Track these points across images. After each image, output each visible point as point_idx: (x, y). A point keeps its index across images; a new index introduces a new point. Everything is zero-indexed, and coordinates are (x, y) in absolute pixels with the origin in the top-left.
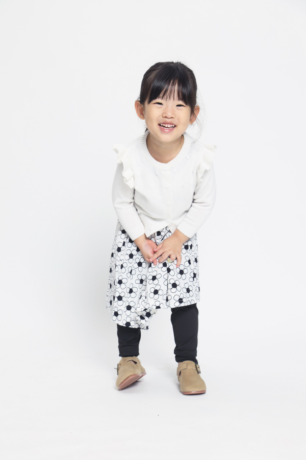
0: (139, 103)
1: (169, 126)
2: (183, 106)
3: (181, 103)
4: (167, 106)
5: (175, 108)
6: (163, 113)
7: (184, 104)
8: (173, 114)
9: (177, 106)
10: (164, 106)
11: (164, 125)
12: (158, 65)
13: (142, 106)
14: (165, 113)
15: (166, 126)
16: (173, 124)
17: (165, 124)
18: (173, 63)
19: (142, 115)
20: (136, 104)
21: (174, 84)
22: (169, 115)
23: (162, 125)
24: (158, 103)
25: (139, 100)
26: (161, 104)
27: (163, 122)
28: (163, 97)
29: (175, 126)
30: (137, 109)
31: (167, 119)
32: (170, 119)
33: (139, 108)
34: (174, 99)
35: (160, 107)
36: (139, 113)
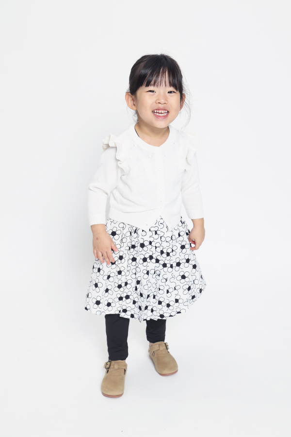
0: (130, 94)
1: (163, 112)
2: (174, 92)
3: (172, 89)
4: (160, 93)
5: (168, 95)
6: (156, 100)
8: (166, 100)
9: (169, 92)
10: (157, 94)
13: (133, 97)
14: (158, 99)
15: (160, 112)
16: (166, 110)
17: (159, 110)
19: (133, 105)
20: (126, 95)
21: (164, 72)
22: (162, 101)
23: (155, 111)
24: (150, 91)
25: (129, 91)
26: (153, 91)
27: (156, 108)
28: (154, 85)
29: (168, 112)
30: (127, 100)
31: (160, 105)
32: (163, 105)
33: (130, 99)
34: (166, 86)
35: (154, 95)
36: (130, 104)
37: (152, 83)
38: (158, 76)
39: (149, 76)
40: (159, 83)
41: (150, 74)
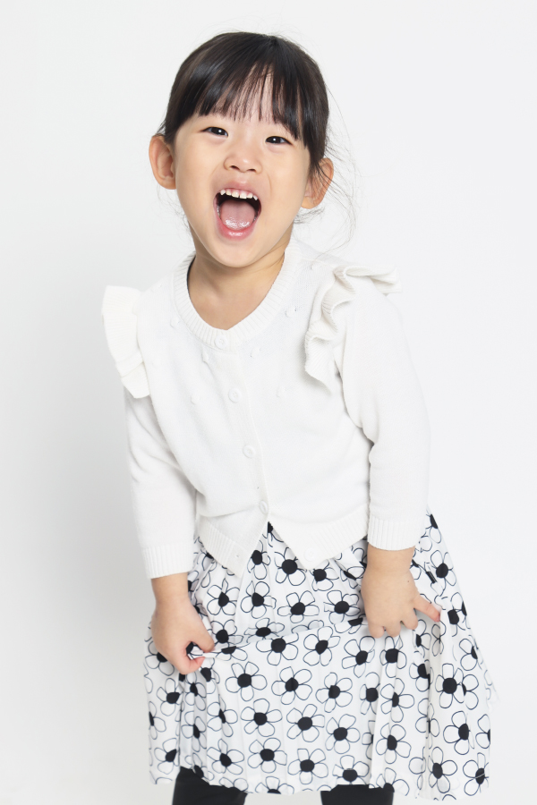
1: (243, 197)
2: (287, 142)
3: (280, 130)
4: (240, 137)
5: (264, 145)
6: (227, 158)
7: (289, 137)
8: (258, 162)
9: (270, 140)
10: (230, 139)
11: (229, 193)
14: (232, 156)
15: (235, 195)
17: (232, 189)
19: (168, 178)
20: (151, 143)
21: (260, 76)
22: (246, 163)
24: (215, 130)
27: (226, 183)
28: (224, 110)
30: (155, 160)
34: (260, 117)
35: (220, 143)
36: (161, 171)
37: (220, 104)
38: (237, 87)
39: (214, 83)
40: (241, 108)
41: (218, 79)
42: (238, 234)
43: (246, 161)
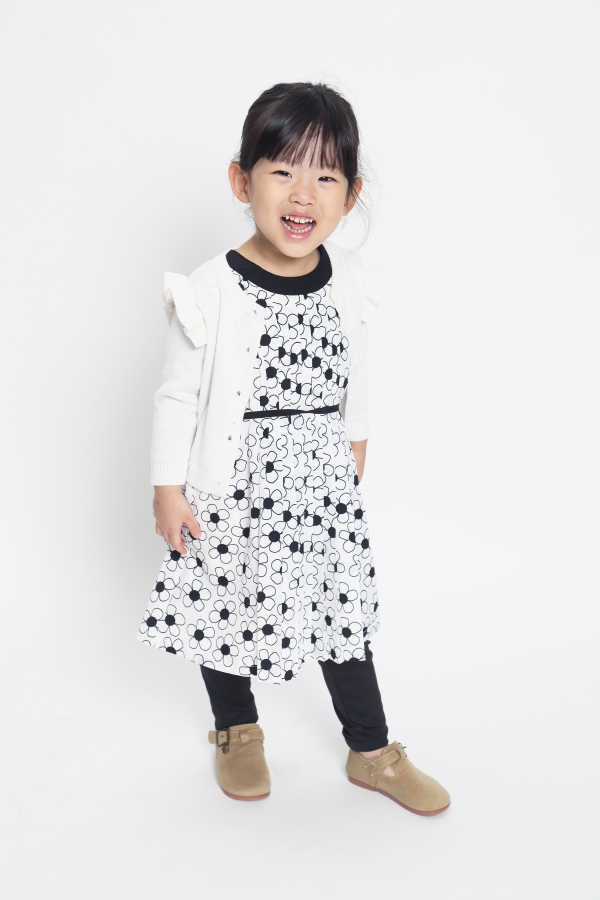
0: (238, 167)
1: (303, 221)
2: (333, 180)
3: (327, 172)
4: (300, 180)
5: (317, 183)
6: (292, 195)
8: (313, 197)
9: (321, 179)
10: (294, 180)
11: (292, 219)
12: (279, 89)
13: (246, 175)
14: (295, 194)
15: (297, 220)
16: (309, 218)
17: (294, 216)
18: (309, 85)
19: (243, 194)
20: (231, 167)
22: (304, 198)
23: (287, 218)
24: (282, 173)
25: (238, 160)
26: (286, 174)
27: (290, 212)
29: (314, 223)
30: (233, 180)
31: (298, 206)
32: (304, 208)
33: (238, 177)
35: (286, 182)
36: (237, 188)
42: (300, 237)
43: (304, 197)
